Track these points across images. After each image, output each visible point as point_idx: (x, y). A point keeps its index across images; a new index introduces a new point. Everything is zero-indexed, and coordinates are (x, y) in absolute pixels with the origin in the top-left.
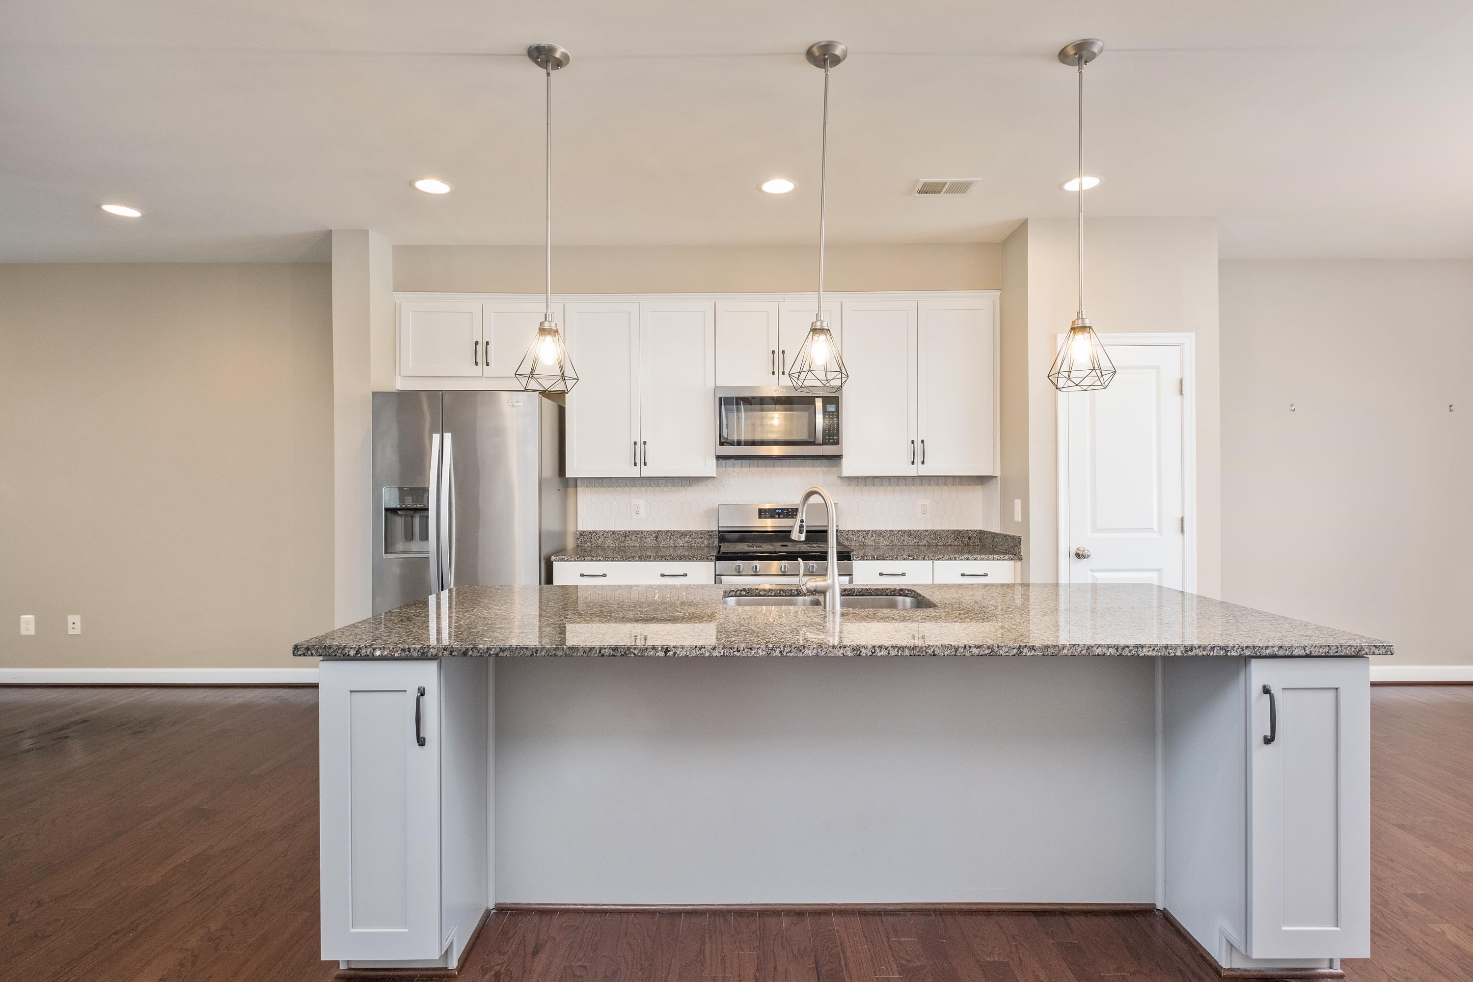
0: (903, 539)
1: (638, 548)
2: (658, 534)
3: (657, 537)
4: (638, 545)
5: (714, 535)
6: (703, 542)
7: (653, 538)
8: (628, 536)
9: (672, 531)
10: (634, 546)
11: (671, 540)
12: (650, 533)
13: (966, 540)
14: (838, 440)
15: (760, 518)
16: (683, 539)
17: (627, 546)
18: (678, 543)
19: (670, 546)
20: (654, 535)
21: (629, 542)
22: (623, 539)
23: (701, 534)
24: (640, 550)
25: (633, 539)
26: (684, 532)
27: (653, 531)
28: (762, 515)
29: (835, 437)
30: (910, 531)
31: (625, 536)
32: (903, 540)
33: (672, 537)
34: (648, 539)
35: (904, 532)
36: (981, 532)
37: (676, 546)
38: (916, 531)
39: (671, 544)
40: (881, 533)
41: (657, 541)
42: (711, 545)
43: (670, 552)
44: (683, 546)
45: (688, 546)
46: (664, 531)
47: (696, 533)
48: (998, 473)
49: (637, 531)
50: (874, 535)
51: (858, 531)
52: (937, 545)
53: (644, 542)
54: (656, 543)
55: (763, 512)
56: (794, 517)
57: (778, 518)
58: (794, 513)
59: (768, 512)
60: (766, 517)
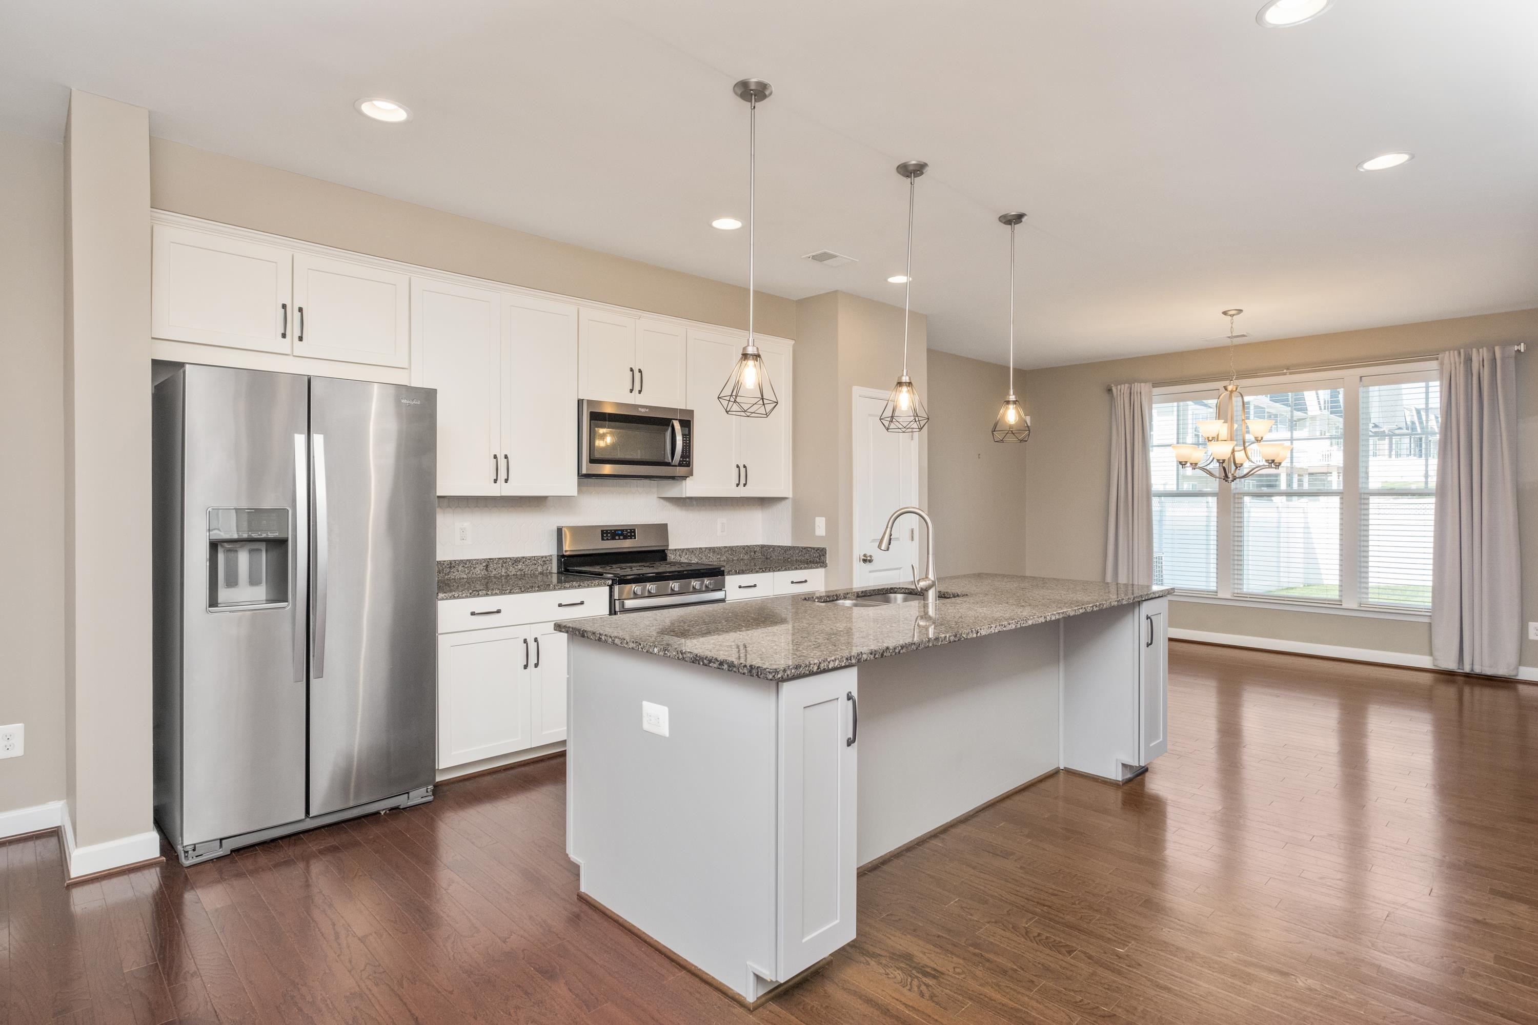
0: (709, 555)
1: (465, 580)
2: (488, 563)
3: (487, 566)
4: (465, 576)
5: (548, 560)
6: (537, 569)
7: (482, 568)
8: (454, 567)
9: (504, 558)
10: (460, 579)
11: (503, 569)
12: (479, 562)
13: (752, 554)
14: (689, 462)
15: (603, 539)
16: (516, 567)
17: (453, 579)
18: (510, 572)
19: (501, 576)
20: (484, 564)
21: (455, 575)
22: (448, 570)
23: (535, 560)
24: (468, 583)
25: (460, 570)
26: (517, 558)
27: (483, 559)
28: (604, 536)
29: (688, 459)
30: (714, 548)
31: (450, 567)
32: (709, 557)
33: (504, 565)
34: (477, 569)
35: (710, 549)
36: (763, 547)
37: (509, 576)
38: (719, 548)
39: (503, 574)
40: (693, 551)
41: (487, 571)
42: (545, 572)
43: (501, 582)
44: (517, 575)
45: (522, 575)
46: (495, 559)
47: (529, 559)
48: (789, 494)
49: (465, 560)
50: (688, 553)
51: (675, 550)
52: (733, 560)
53: (473, 573)
54: (486, 573)
55: (605, 533)
56: (633, 537)
57: (619, 539)
58: (633, 534)
59: (609, 533)
60: (608, 539)
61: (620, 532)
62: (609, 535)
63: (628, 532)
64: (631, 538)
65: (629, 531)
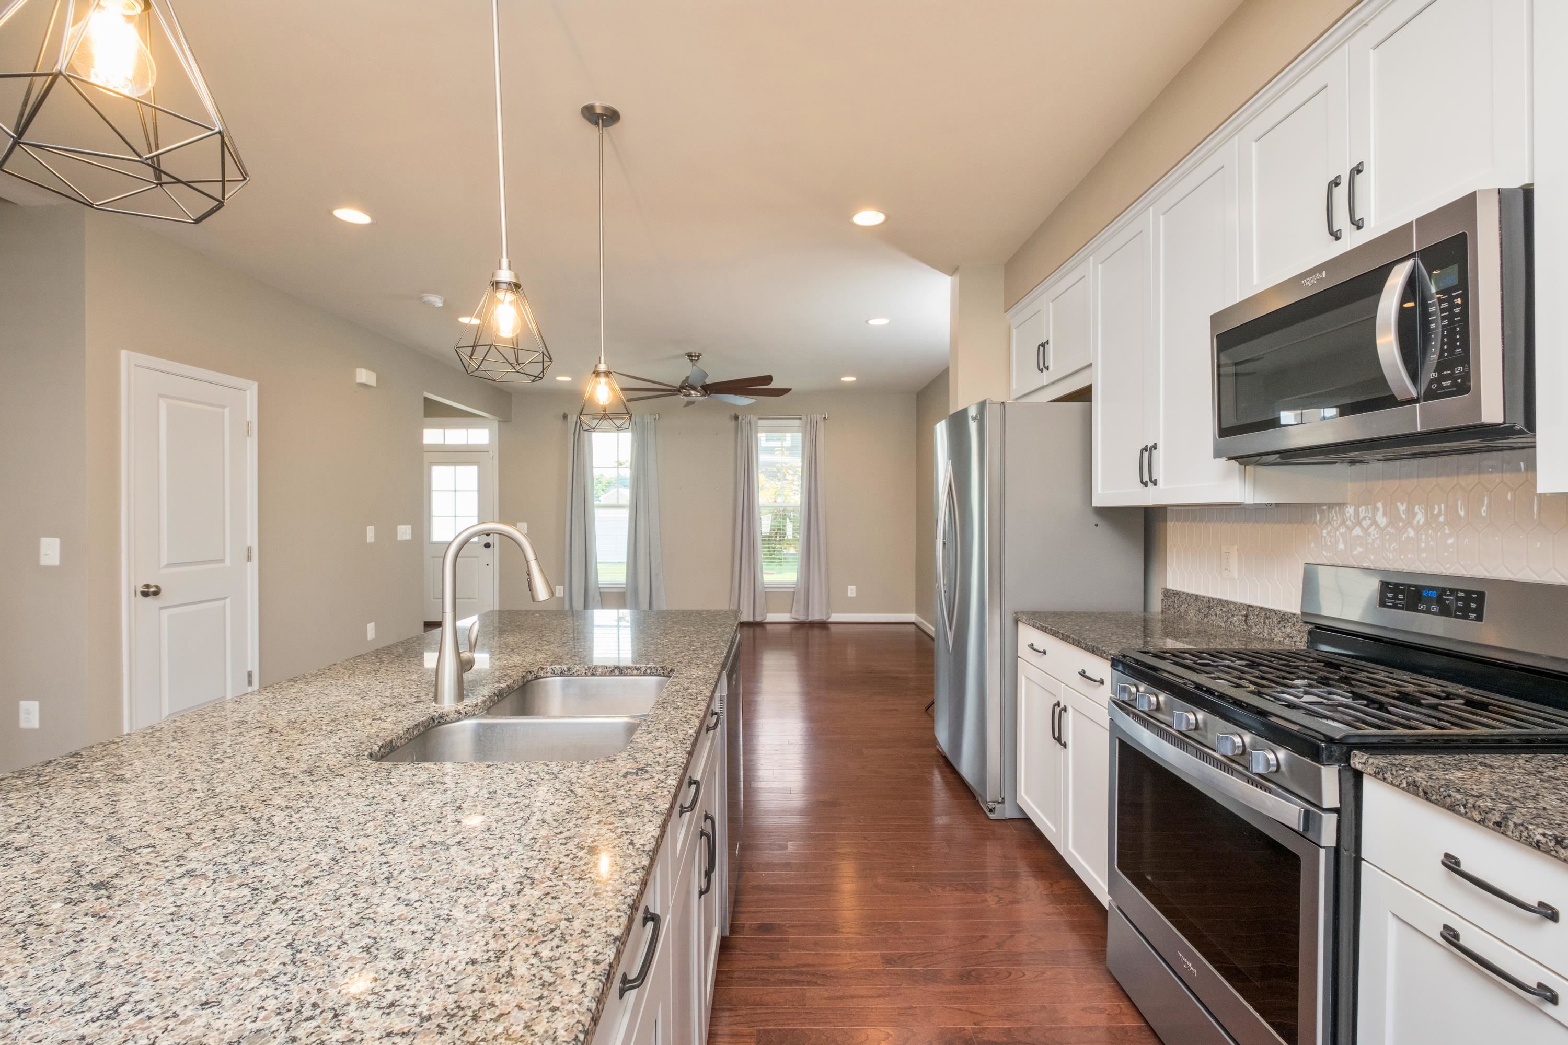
2: (1247, 611)
3: (1247, 616)
7: (1241, 617)
8: (1212, 607)
14: (1466, 376)
15: (1383, 604)
21: (1213, 618)
22: (1207, 610)
28: (1387, 597)
29: (1459, 369)
31: (1209, 607)
34: (1236, 618)
41: (1247, 624)
53: (1231, 622)
55: (1391, 591)
56: (1473, 616)
57: (1428, 611)
58: (1473, 605)
59: (1402, 592)
60: (1395, 606)
61: (1433, 594)
62: (1401, 596)
63: (1459, 599)
64: (1465, 617)
65: (1461, 594)
